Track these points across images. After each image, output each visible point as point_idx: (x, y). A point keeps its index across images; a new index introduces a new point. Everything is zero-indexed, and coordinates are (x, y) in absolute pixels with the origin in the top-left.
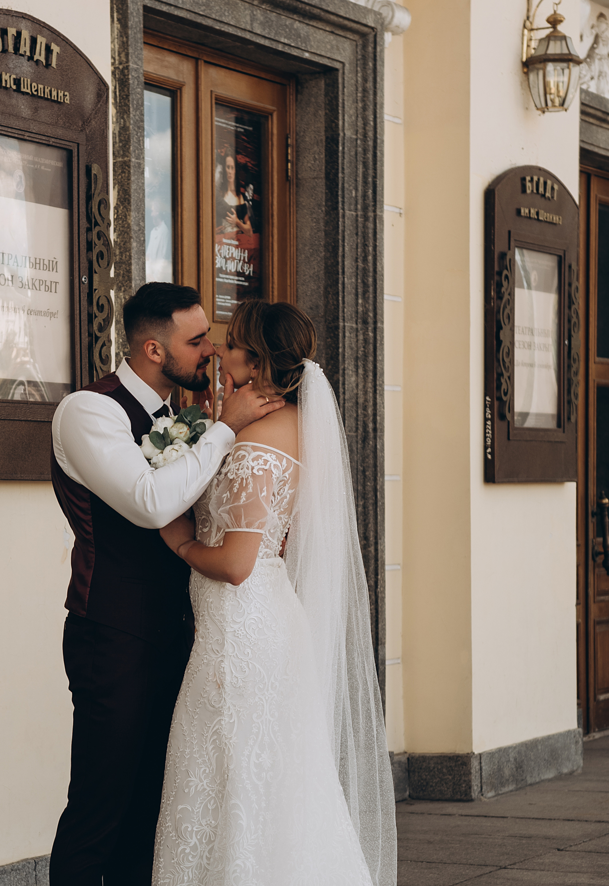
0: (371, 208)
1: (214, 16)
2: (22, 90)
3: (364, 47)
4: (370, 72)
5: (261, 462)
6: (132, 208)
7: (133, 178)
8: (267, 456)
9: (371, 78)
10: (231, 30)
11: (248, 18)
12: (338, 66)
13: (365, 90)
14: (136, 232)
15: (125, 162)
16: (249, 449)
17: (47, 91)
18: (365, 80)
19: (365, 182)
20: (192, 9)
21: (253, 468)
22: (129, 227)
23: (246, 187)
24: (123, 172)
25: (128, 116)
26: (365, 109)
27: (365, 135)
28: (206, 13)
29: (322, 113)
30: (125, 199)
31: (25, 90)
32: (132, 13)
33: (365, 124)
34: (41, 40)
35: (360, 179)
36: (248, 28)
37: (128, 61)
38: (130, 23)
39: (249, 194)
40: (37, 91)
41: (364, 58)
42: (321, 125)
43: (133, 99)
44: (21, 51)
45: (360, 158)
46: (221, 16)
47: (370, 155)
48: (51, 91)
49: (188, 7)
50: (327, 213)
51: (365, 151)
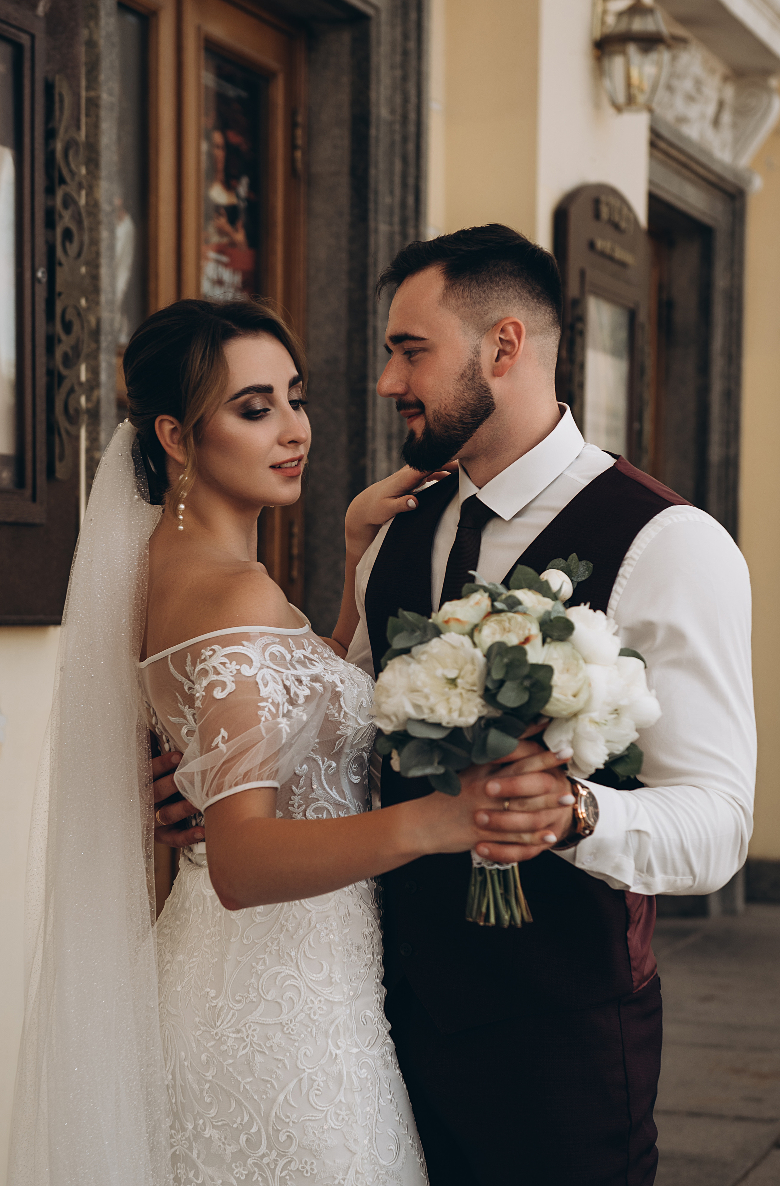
0: (411, 223)
4: (412, 26)
9: (413, 35)
12: (370, 11)
13: (405, 53)
18: (406, 37)
19: (404, 185)
23: (238, 178)
26: (405, 78)
27: (405, 118)
29: (346, 80)
33: (406, 100)
35: (397, 180)
39: (243, 189)
42: (345, 98)
45: (398, 150)
47: (411, 146)
51: (405, 140)
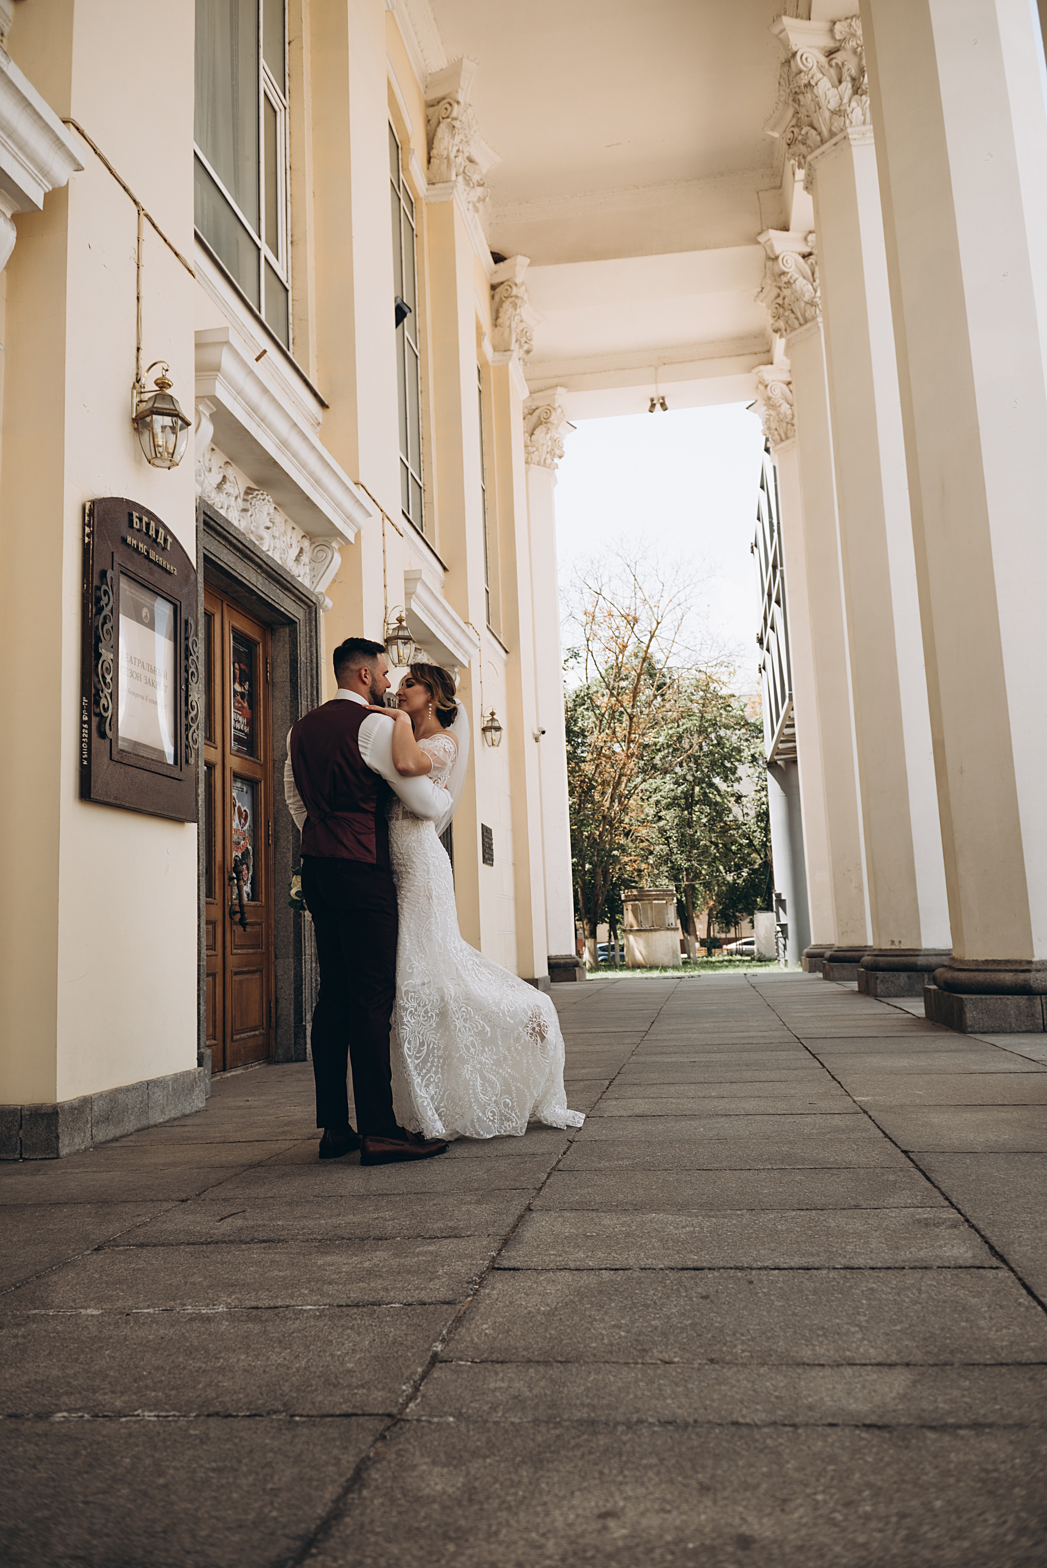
3: (310, 613)
4: (313, 627)
12: (297, 621)
13: (311, 637)
19: (312, 687)
23: (244, 683)
26: (311, 646)
27: (311, 661)
29: (287, 646)
33: (311, 655)
35: (309, 684)
39: (246, 687)
41: (310, 619)
42: (287, 653)
45: (309, 673)
47: (314, 672)
49: (225, 561)
50: (291, 701)
51: (312, 669)
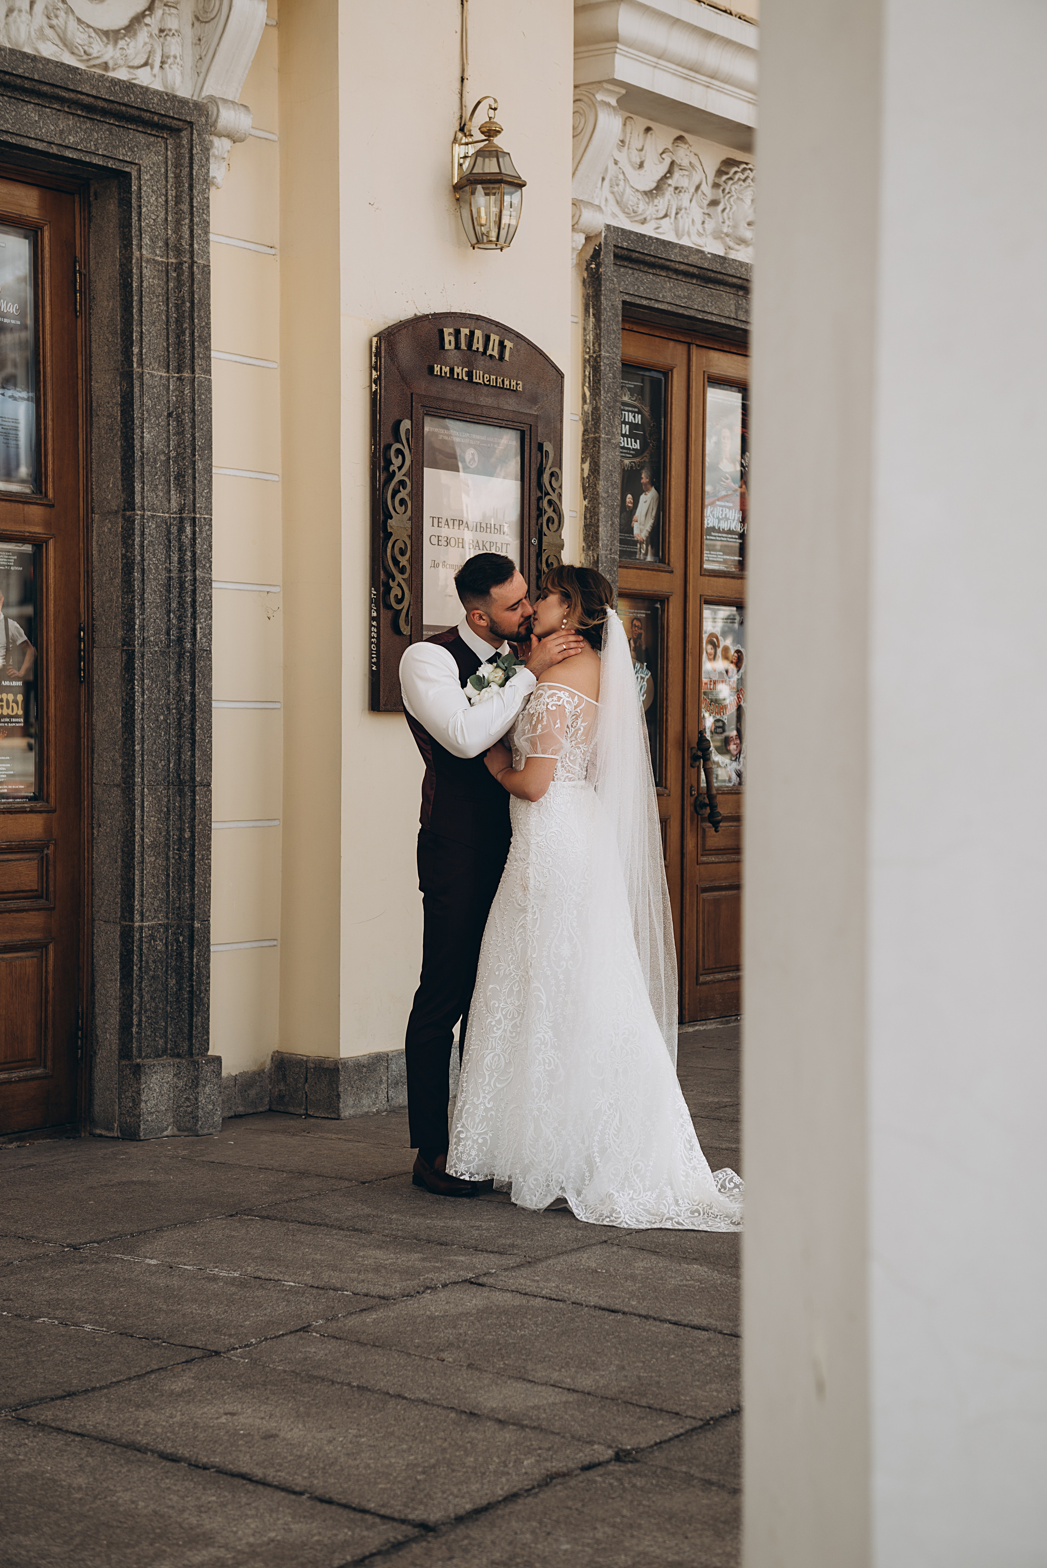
1: (696, 307)
2: (474, 380)
5: (555, 698)
6: (601, 477)
7: (602, 452)
8: (561, 694)
10: (714, 319)
11: (733, 307)
14: (604, 498)
15: (596, 438)
16: (546, 688)
17: (499, 380)
20: (673, 302)
21: (548, 704)
22: (598, 494)
24: (594, 446)
25: (600, 398)
28: (689, 304)
30: (595, 470)
31: (478, 381)
32: (605, 309)
34: (495, 338)
36: (733, 316)
37: (600, 351)
38: (603, 318)
40: (489, 381)
43: (604, 383)
44: (474, 348)
46: (703, 307)
48: (503, 381)
49: (669, 300)
